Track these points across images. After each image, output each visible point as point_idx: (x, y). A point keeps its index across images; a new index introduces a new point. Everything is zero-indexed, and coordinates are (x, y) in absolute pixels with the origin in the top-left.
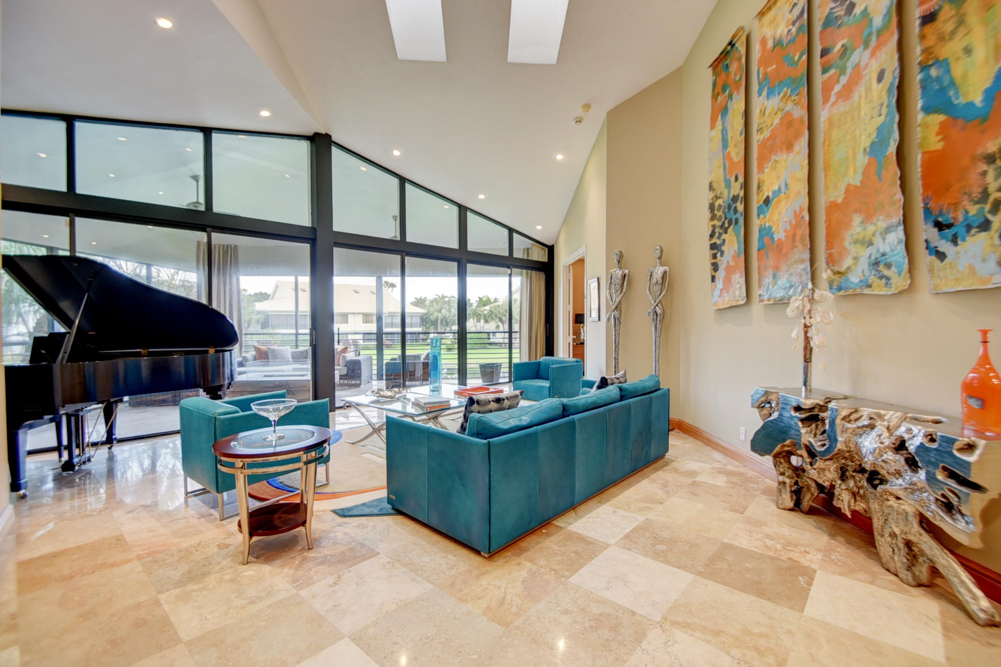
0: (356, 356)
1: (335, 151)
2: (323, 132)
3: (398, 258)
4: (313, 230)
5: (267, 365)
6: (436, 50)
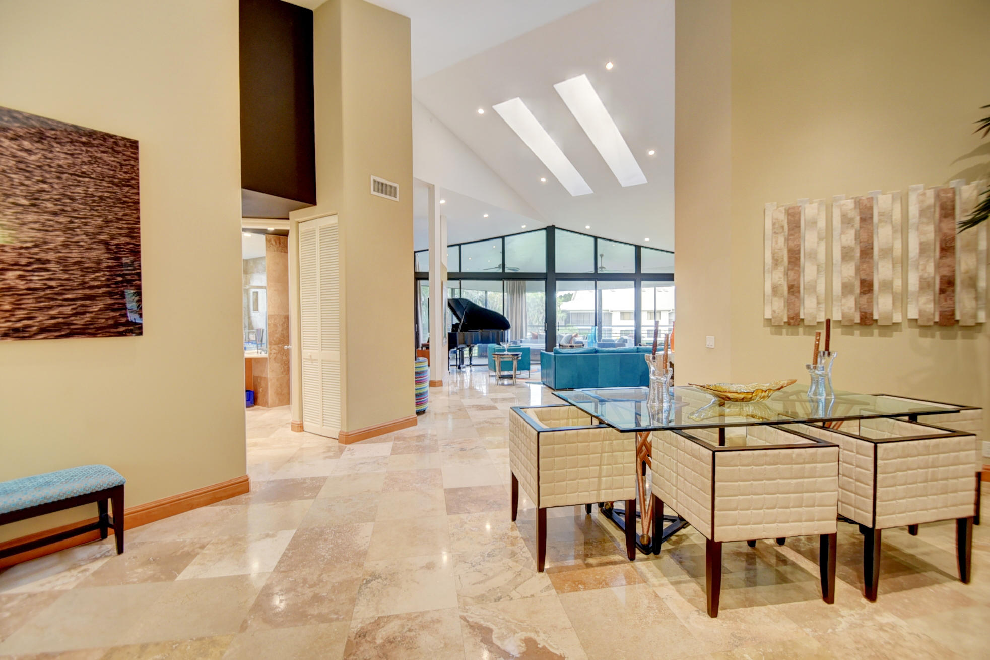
0: (584, 339)
1: (557, 231)
2: (551, 225)
3: (593, 282)
4: (546, 273)
5: (537, 343)
6: (587, 190)
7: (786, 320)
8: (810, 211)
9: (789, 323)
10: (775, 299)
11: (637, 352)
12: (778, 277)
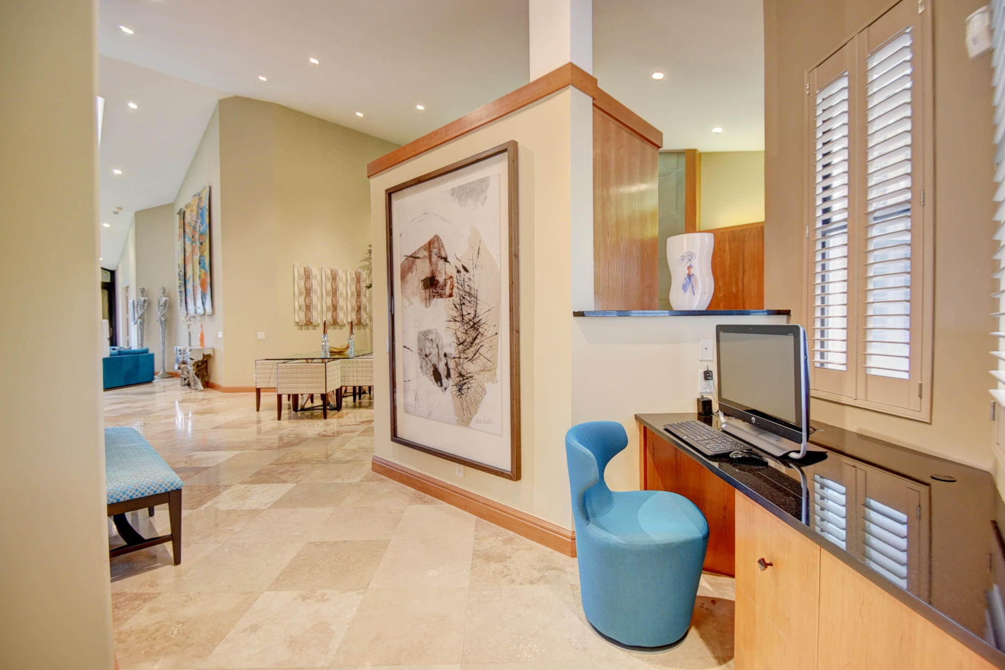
7: (305, 322)
8: (315, 271)
9: (306, 324)
10: (300, 312)
11: (119, 355)
12: (302, 300)
